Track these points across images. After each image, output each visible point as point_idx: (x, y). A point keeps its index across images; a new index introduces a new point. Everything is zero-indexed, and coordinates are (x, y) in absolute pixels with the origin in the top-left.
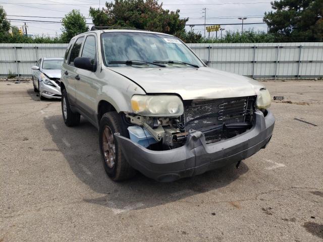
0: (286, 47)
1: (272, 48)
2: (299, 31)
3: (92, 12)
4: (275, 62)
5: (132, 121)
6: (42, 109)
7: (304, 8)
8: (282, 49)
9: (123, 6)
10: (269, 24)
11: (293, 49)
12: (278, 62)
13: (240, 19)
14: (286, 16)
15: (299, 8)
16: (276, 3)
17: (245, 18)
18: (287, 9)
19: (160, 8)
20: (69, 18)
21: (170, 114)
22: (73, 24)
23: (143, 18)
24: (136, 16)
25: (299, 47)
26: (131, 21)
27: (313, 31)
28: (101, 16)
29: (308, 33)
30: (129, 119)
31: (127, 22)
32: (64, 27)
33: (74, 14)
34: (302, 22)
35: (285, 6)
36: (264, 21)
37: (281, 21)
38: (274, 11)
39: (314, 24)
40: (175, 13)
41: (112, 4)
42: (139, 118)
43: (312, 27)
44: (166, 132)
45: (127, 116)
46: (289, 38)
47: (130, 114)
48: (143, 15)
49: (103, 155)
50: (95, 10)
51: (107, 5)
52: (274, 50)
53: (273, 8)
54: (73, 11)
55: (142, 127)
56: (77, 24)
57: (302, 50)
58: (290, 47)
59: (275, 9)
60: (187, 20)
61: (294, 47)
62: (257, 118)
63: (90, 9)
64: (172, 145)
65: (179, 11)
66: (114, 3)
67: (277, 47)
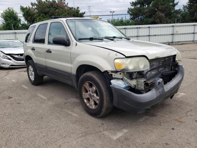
0: (142, 28)
1: (135, 28)
2: (147, 18)
3: (22, 9)
4: (137, 36)
5: (113, 76)
6: (5, 76)
7: (148, 6)
8: (140, 29)
9: (43, 5)
10: (131, 15)
11: (146, 29)
12: (139, 36)
13: (111, 12)
14: (139, 10)
15: (145, 5)
16: (133, 3)
17: (114, 12)
18: (139, 6)
19: (66, 6)
20: (6, 13)
21: (141, 69)
22: (9, 17)
23: (57, 12)
24: (53, 11)
25: (149, 27)
26: (49, 15)
27: (154, 18)
28: (29, 11)
29: (152, 19)
30: (112, 75)
31: (47, 15)
32: (3, 19)
33: (10, 10)
34: (148, 13)
35: (138, 4)
36: (128, 13)
37: (137, 13)
38: (133, 7)
39: (154, 14)
40: (76, 9)
41: (35, 4)
42: (120, 74)
43: (153, 16)
44: (137, 81)
45: (110, 73)
46: (142, 22)
47: (112, 72)
48: (57, 10)
49: (84, 101)
50: (24, 7)
51: (32, 4)
52: (136, 30)
53: (131, 5)
54: (9, 8)
55: (122, 79)
56: (12, 17)
57: (150, 29)
58: (144, 28)
59: (133, 6)
60: (84, 13)
61: (147, 28)
62: (180, 68)
63: (21, 6)
64: (143, 89)
65: (78, 8)
66: (36, 3)
67: (137, 28)
